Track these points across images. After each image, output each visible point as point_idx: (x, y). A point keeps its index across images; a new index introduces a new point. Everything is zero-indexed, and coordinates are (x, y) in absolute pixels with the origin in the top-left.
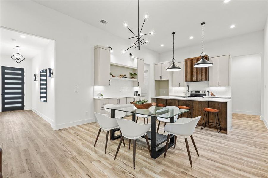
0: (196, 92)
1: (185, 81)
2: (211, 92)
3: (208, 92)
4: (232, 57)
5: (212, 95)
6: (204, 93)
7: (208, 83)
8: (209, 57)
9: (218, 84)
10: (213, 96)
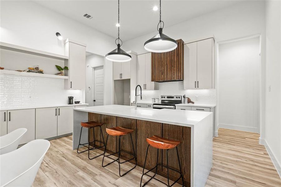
0: (168, 97)
1: (152, 81)
2: (188, 98)
3: (184, 97)
4: (217, 42)
5: (189, 101)
6: (178, 99)
7: (183, 84)
8: (185, 42)
9: (197, 85)
10: (190, 104)
